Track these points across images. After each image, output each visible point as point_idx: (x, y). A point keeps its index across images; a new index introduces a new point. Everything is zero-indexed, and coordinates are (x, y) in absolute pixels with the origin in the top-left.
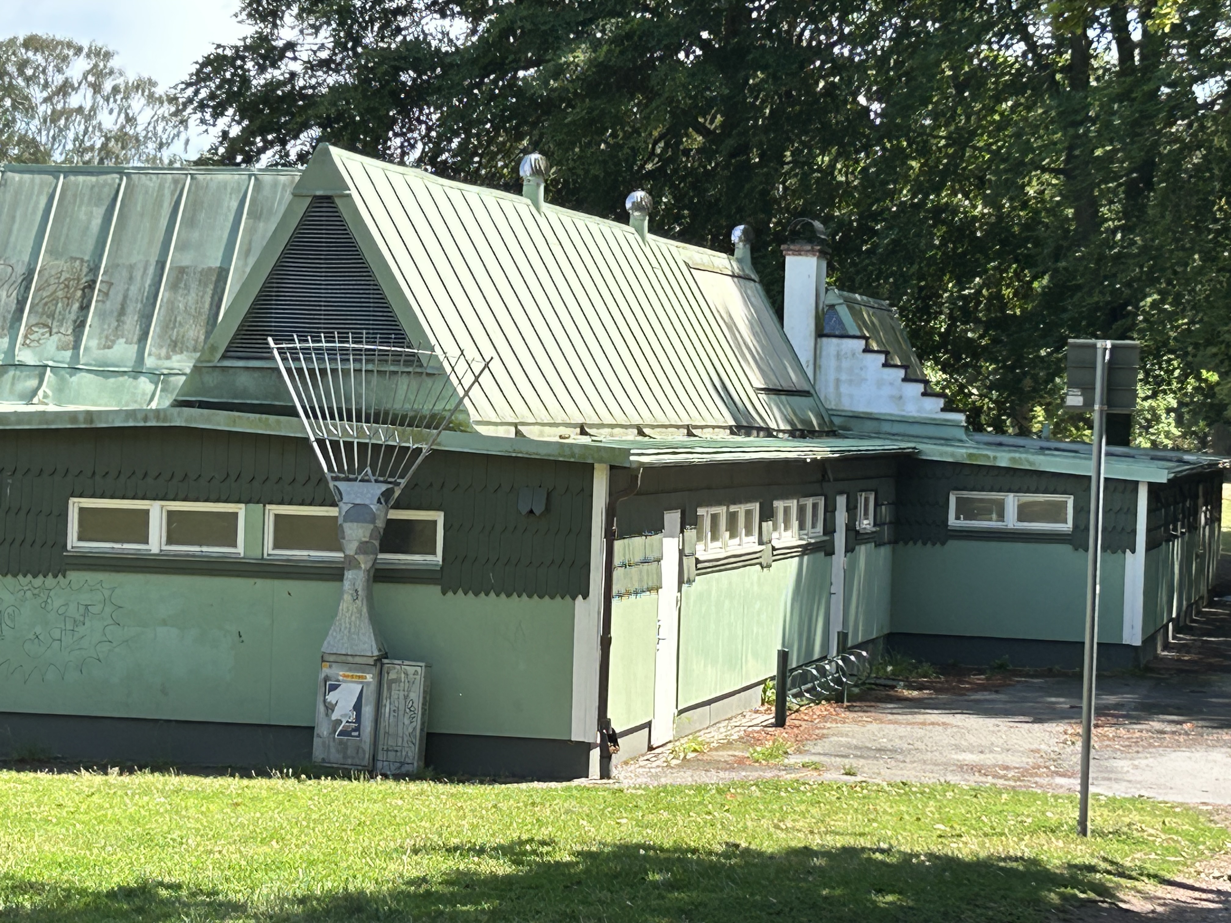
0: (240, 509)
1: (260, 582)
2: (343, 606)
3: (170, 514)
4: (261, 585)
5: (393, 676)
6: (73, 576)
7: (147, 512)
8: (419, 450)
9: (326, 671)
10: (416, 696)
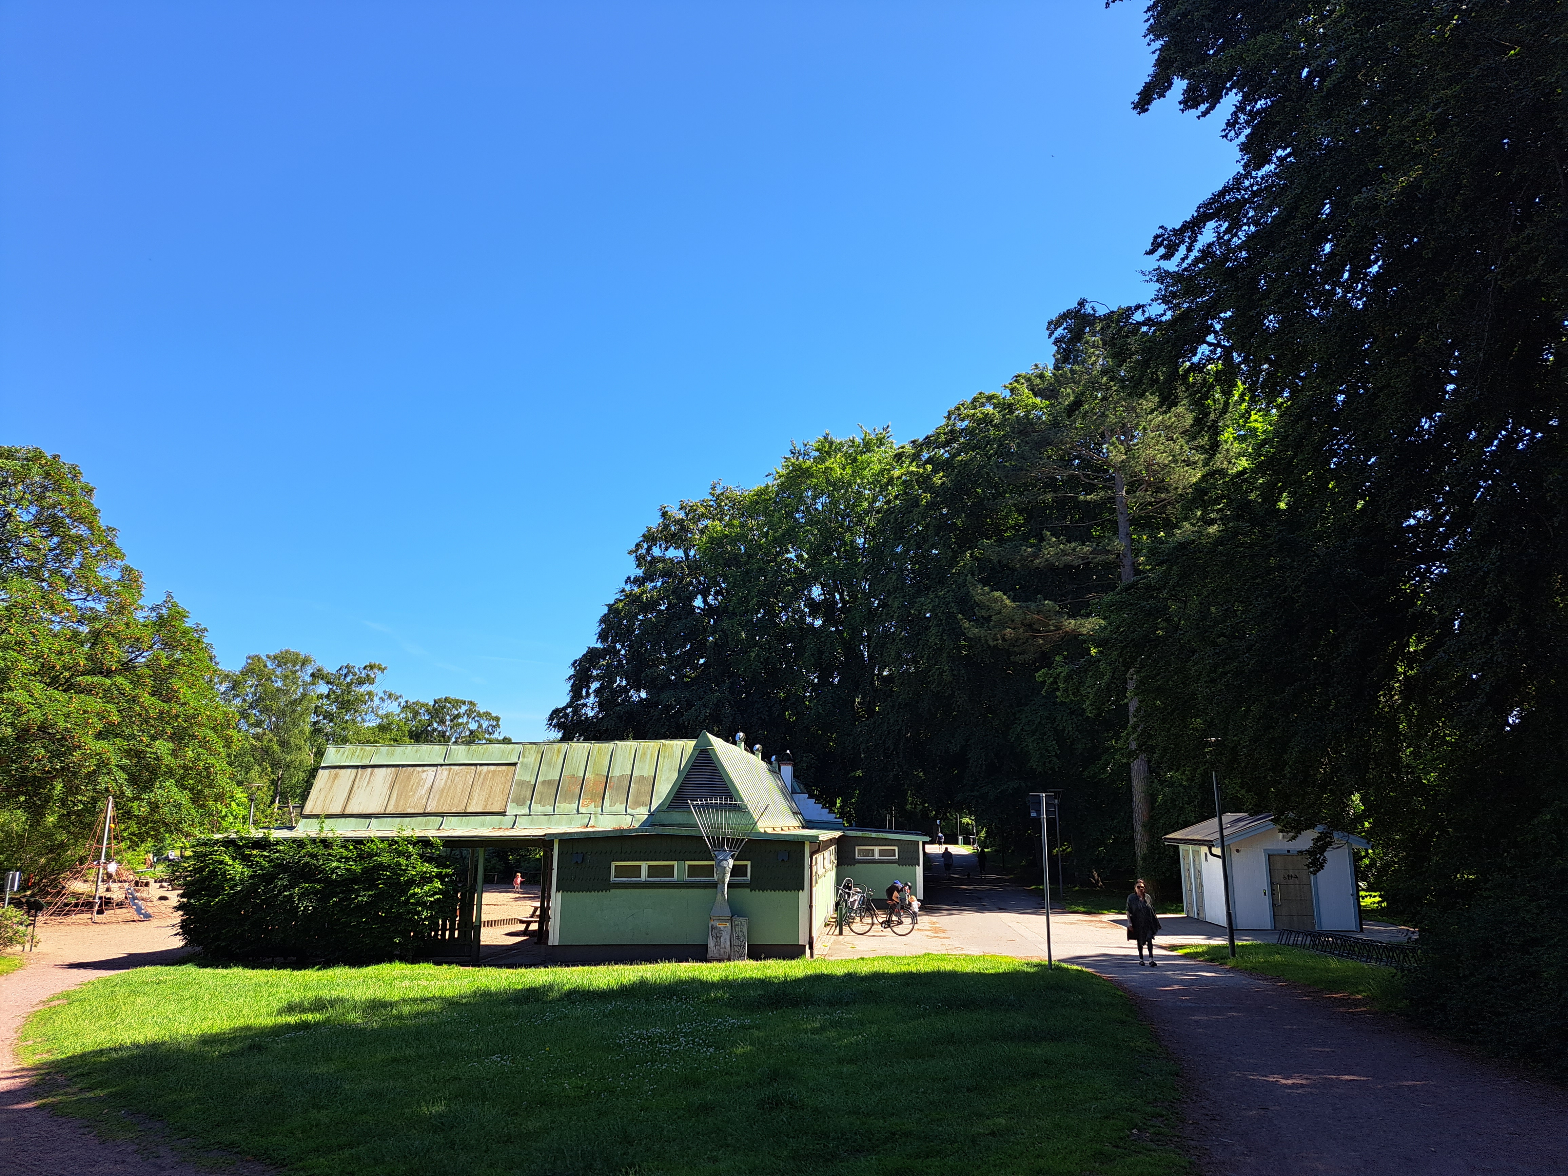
0: (675, 863)
1: (683, 890)
2: (718, 898)
3: (649, 866)
4: (684, 891)
5: (736, 923)
6: (612, 891)
7: (640, 866)
8: (743, 840)
9: (712, 923)
10: (745, 930)
